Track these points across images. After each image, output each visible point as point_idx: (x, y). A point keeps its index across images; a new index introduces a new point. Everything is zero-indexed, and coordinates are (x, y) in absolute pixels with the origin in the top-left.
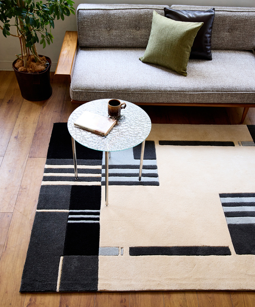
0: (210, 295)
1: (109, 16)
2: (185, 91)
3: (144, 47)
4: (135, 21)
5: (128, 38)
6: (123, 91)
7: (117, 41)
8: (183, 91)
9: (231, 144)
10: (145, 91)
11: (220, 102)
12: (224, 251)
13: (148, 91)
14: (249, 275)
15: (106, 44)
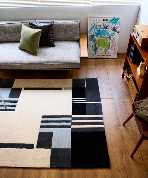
0: (14, 170)
1: (4, 27)
2: (34, 63)
3: (19, 42)
4: (17, 29)
5: (14, 37)
6: (4, 64)
7: (10, 39)
8: (33, 63)
9: (60, 89)
10: (14, 64)
11: (53, 68)
12: (31, 146)
13: (16, 64)
14: (37, 160)
15: (5, 40)
